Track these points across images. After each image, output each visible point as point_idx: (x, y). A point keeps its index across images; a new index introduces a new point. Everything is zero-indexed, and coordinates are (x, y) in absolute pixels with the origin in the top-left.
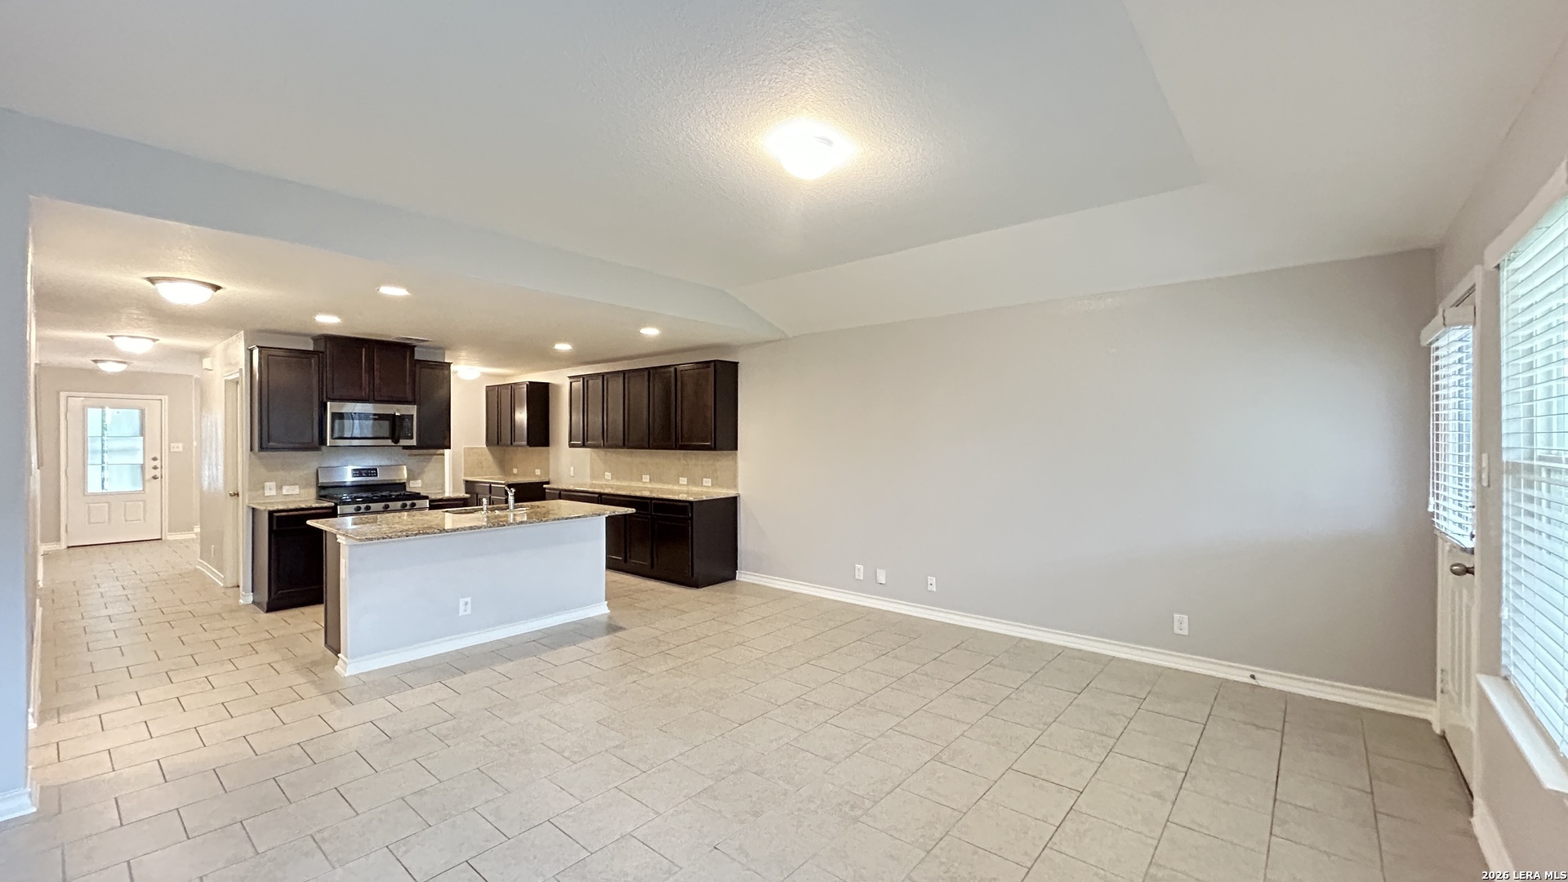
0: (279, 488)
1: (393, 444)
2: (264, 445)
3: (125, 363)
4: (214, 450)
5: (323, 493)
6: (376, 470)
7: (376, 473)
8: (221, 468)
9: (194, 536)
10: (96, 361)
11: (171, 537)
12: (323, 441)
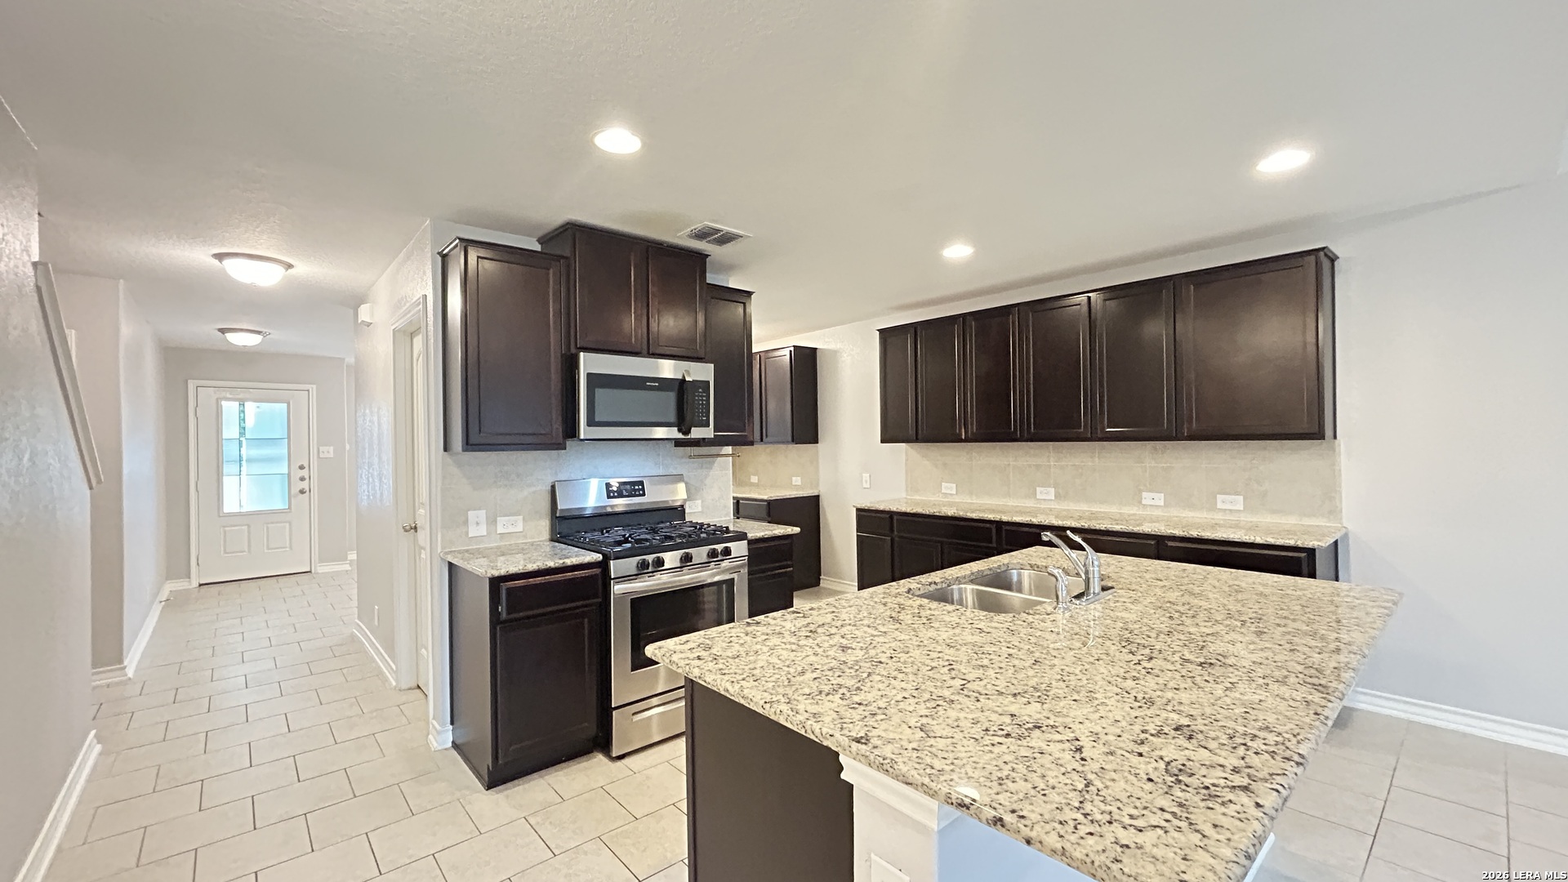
0: (492, 522)
1: (680, 436)
2: (472, 440)
3: (259, 333)
4: (376, 453)
5: (565, 528)
6: (641, 483)
7: (643, 489)
8: (389, 482)
9: (348, 567)
10: (223, 331)
11: (322, 569)
12: (571, 431)
